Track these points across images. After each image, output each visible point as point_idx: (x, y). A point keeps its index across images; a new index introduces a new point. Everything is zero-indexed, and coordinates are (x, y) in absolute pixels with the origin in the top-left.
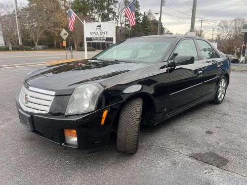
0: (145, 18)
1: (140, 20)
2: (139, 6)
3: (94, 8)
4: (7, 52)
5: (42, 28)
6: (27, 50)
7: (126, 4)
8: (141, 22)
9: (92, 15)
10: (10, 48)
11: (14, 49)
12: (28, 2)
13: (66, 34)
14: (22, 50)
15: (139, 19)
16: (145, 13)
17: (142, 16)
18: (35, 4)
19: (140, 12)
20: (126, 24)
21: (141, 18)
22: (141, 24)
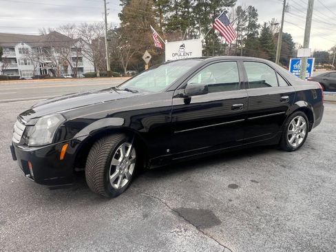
0: (266, 30)
1: (258, 34)
2: (256, 15)
3: (196, 22)
4: (95, 79)
5: (132, 50)
6: (115, 76)
7: (238, 15)
8: (259, 36)
9: (194, 32)
10: (98, 75)
11: (102, 75)
12: (121, 22)
13: (148, 57)
14: (110, 76)
15: (257, 32)
16: (265, 24)
17: (261, 28)
18: (128, 24)
19: (257, 23)
20: (237, 40)
21: (259, 31)
22: (259, 39)
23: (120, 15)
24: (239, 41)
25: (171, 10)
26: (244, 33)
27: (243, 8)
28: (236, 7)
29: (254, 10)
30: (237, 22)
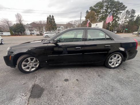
0: (138, 18)
7: (126, 13)
15: (134, 19)
16: (138, 15)
17: (136, 17)
19: (135, 15)
22: (134, 21)
23: (85, 17)
24: (125, 23)
25: (101, 14)
26: (128, 19)
27: (129, 11)
28: (126, 10)
29: (134, 10)
30: (126, 16)
